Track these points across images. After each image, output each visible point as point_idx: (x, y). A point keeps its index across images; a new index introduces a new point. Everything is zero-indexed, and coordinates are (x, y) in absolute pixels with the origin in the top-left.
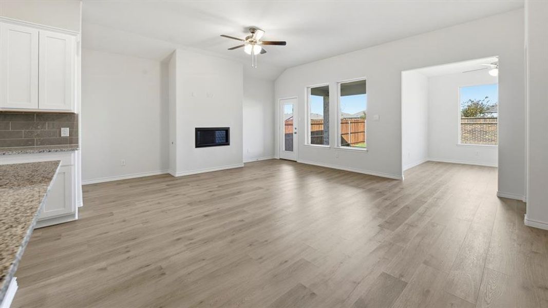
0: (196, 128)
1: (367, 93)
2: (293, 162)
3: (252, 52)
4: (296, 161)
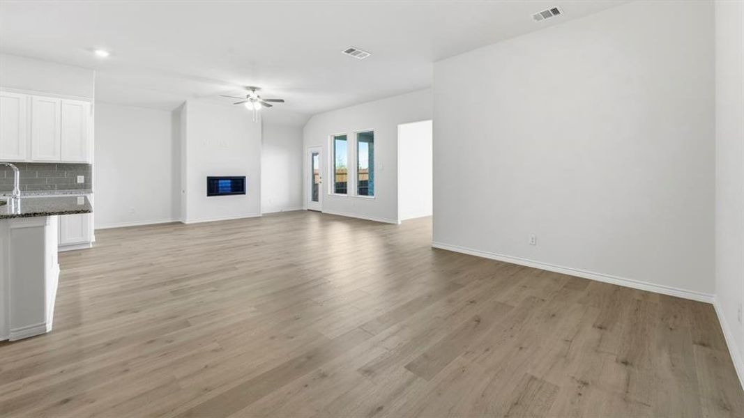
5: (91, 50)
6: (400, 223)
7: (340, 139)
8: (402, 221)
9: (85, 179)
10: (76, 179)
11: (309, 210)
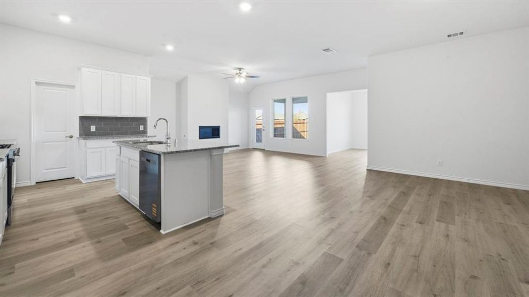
0: (200, 127)
1: (308, 102)
2: (262, 150)
3: (240, 82)
4: (264, 150)
5: (164, 45)
6: (328, 156)
7: (277, 102)
8: (329, 154)
9: (144, 127)
10: (140, 128)
11: (254, 148)
